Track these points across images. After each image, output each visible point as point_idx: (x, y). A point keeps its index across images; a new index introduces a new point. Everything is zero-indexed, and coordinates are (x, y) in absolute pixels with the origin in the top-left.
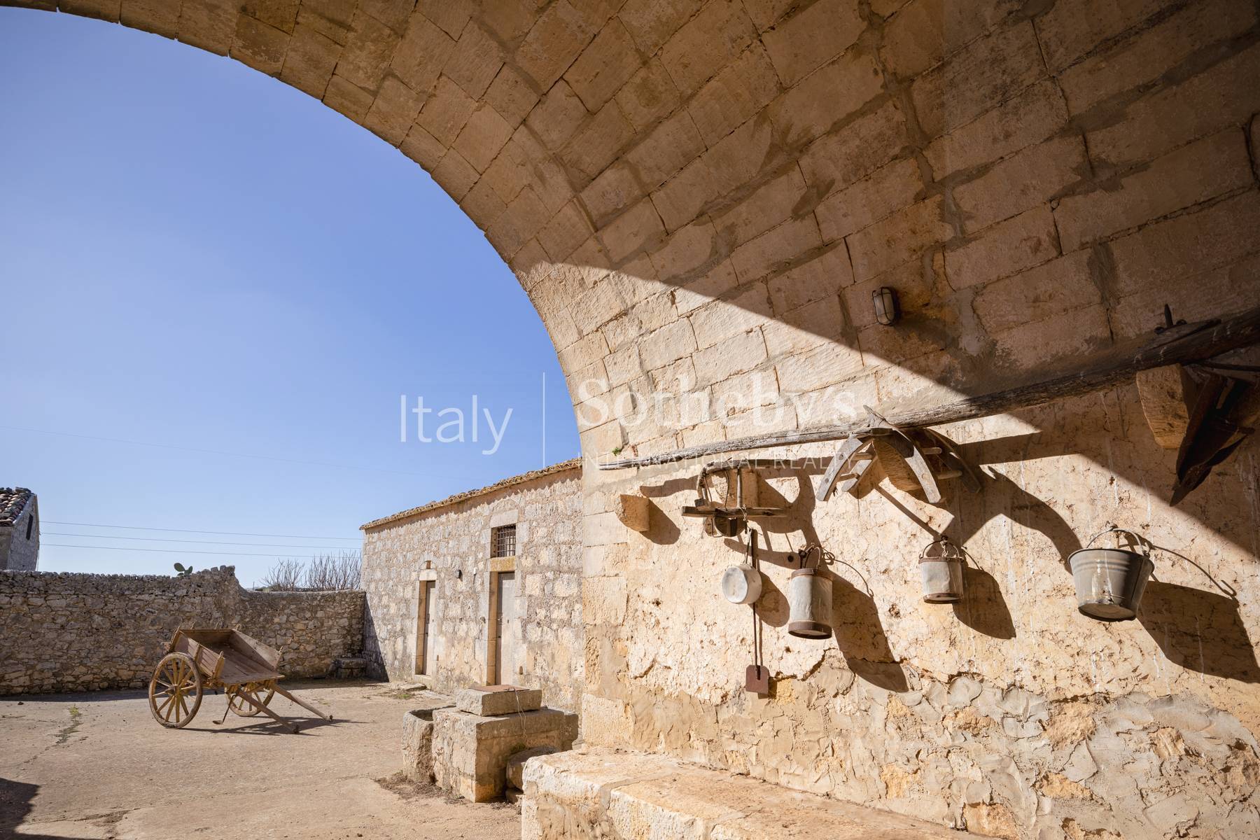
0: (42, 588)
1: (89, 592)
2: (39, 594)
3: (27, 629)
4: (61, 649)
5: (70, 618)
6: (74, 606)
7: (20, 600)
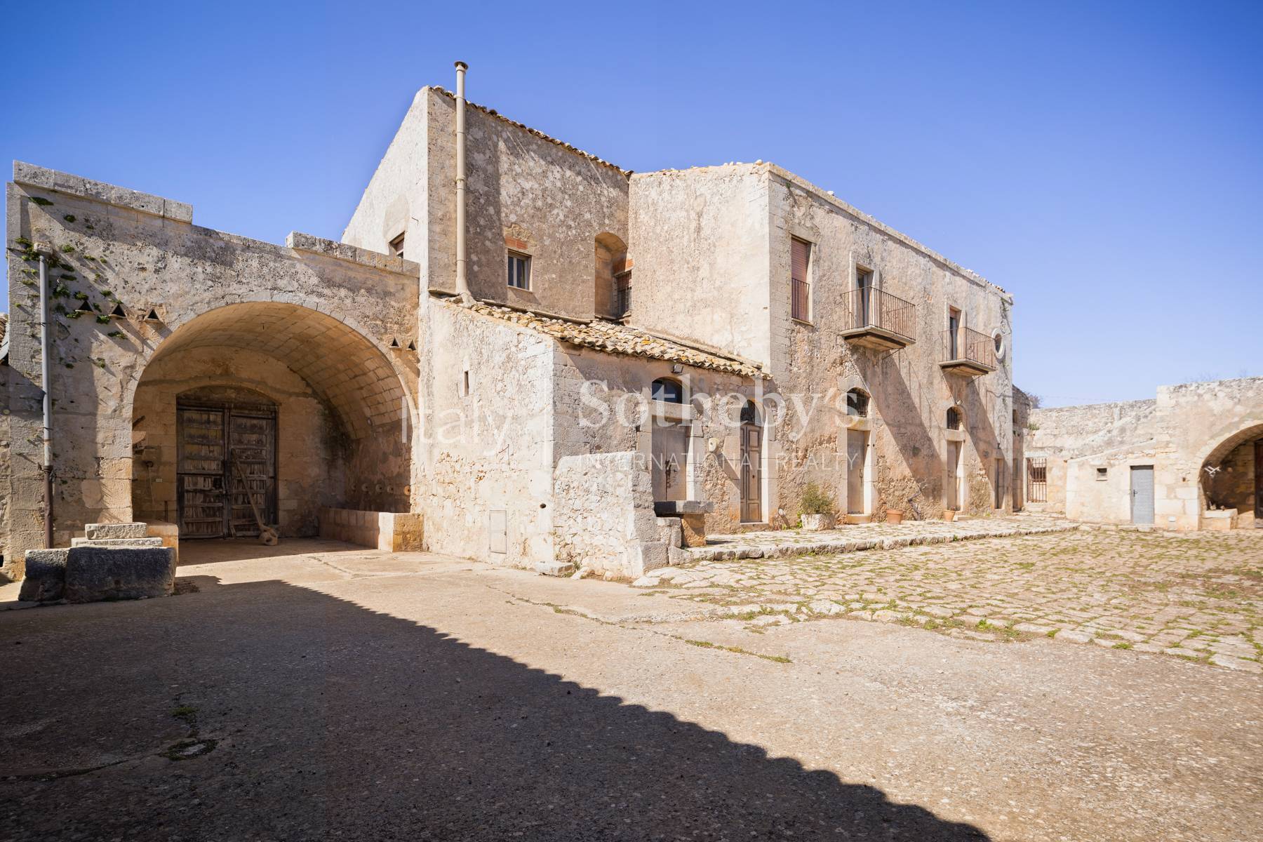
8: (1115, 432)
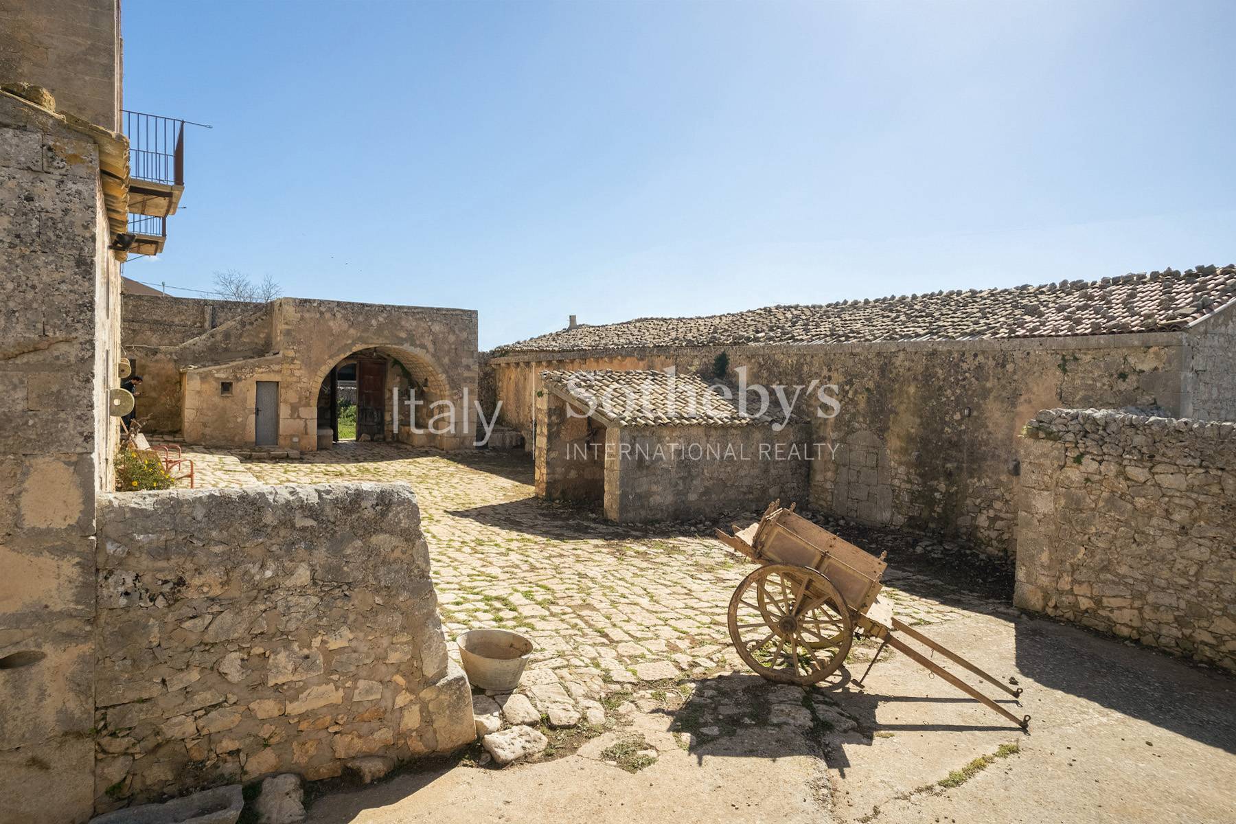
0: (1144, 450)
1: (1228, 462)
2: (1141, 460)
3: (1127, 523)
4: (1184, 574)
5: (1196, 513)
6: (1202, 489)
7: (1113, 468)
8: (219, 337)
